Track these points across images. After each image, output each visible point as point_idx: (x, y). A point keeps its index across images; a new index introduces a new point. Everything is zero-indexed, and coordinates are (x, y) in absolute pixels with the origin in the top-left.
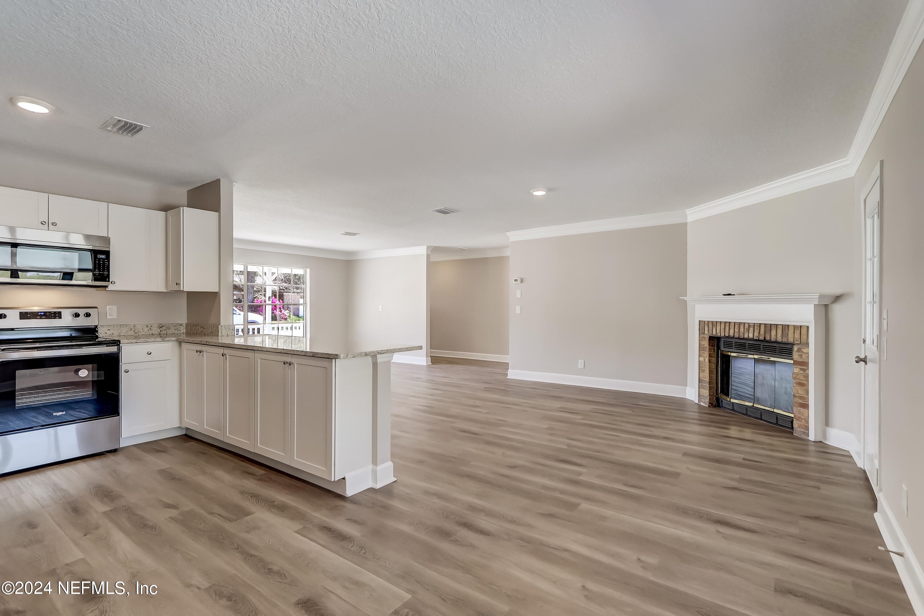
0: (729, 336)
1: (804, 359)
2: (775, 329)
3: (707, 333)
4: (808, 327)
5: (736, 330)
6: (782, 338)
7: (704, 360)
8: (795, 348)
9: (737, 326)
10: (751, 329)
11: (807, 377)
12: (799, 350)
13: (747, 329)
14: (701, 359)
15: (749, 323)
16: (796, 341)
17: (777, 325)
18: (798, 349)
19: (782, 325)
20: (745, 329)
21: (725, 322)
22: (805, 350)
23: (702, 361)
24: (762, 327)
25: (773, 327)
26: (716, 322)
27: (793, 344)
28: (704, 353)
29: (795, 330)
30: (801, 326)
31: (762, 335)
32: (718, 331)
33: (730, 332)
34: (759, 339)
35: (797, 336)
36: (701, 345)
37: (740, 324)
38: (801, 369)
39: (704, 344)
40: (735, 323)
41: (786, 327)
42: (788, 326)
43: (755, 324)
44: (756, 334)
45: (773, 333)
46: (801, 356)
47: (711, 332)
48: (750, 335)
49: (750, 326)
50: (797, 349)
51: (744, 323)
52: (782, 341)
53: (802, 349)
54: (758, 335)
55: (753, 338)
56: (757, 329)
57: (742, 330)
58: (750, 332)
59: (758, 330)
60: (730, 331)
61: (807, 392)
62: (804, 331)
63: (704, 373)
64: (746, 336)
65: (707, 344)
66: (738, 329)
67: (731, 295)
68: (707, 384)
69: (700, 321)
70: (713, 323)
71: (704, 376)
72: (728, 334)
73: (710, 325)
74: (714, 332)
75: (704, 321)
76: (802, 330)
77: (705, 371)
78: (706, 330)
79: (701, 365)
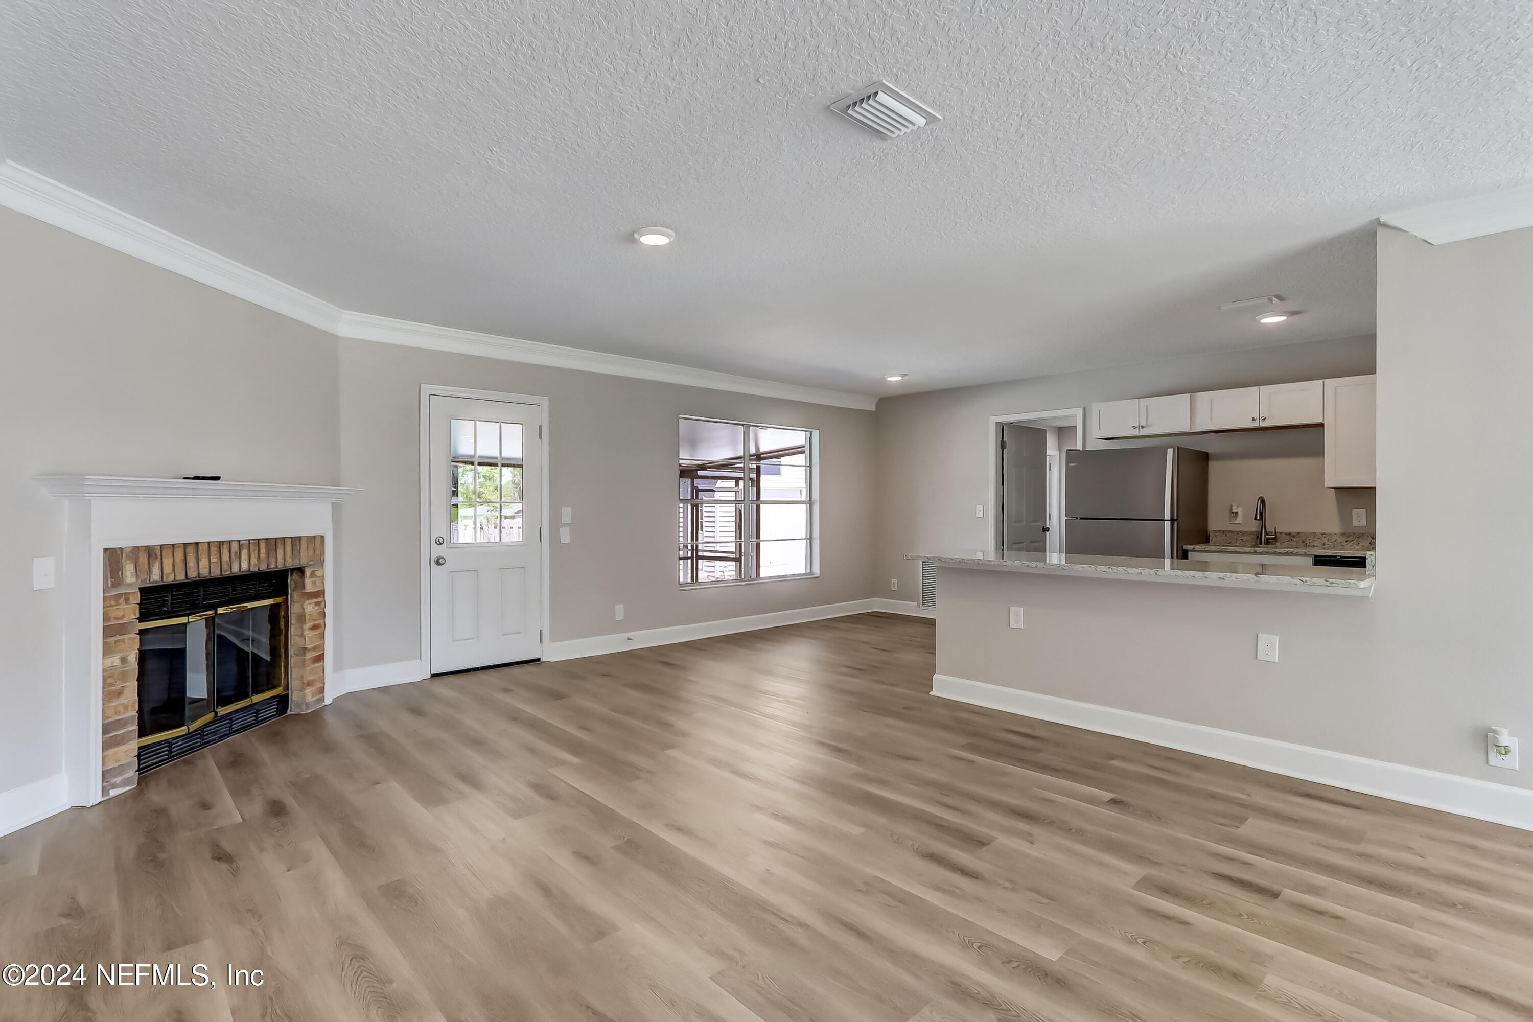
1: (319, 586)
2: (282, 546)
3: (134, 580)
4: (322, 537)
5: (212, 560)
6: (293, 561)
7: (124, 660)
9: (214, 550)
11: (323, 615)
12: (313, 574)
13: (236, 553)
16: (310, 561)
17: (284, 538)
18: (311, 574)
19: (292, 538)
20: (233, 555)
21: (185, 545)
22: (320, 573)
23: (113, 668)
24: (262, 544)
25: (279, 543)
26: (161, 546)
27: (303, 568)
28: (123, 641)
29: (308, 544)
30: (314, 536)
31: (263, 560)
32: (168, 569)
33: (200, 567)
34: (259, 569)
35: (310, 552)
36: (109, 620)
37: (220, 544)
38: (316, 604)
39: (120, 614)
40: (209, 543)
41: (296, 541)
42: (300, 538)
43: (249, 540)
44: (254, 560)
45: (280, 553)
46: (316, 583)
47: (144, 576)
49: (242, 545)
51: (230, 541)
52: (293, 565)
53: (316, 572)
54: (256, 563)
55: (249, 570)
58: (243, 558)
59: (257, 552)
60: (201, 563)
61: (323, 636)
63: (123, 700)
64: (235, 569)
65: (130, 611)
66: (218, 555)
67: (217, 478)
68: (132, 724)
69: (106, 550)
70: (149, 551)
71: (121, 709)
72: (194, 572)
73: (143, 558)
74: (156, 576)
75: (121, 549)
76: (317, 542)
77: (126, 691)
78: (128, 574)
79: (109, 680)
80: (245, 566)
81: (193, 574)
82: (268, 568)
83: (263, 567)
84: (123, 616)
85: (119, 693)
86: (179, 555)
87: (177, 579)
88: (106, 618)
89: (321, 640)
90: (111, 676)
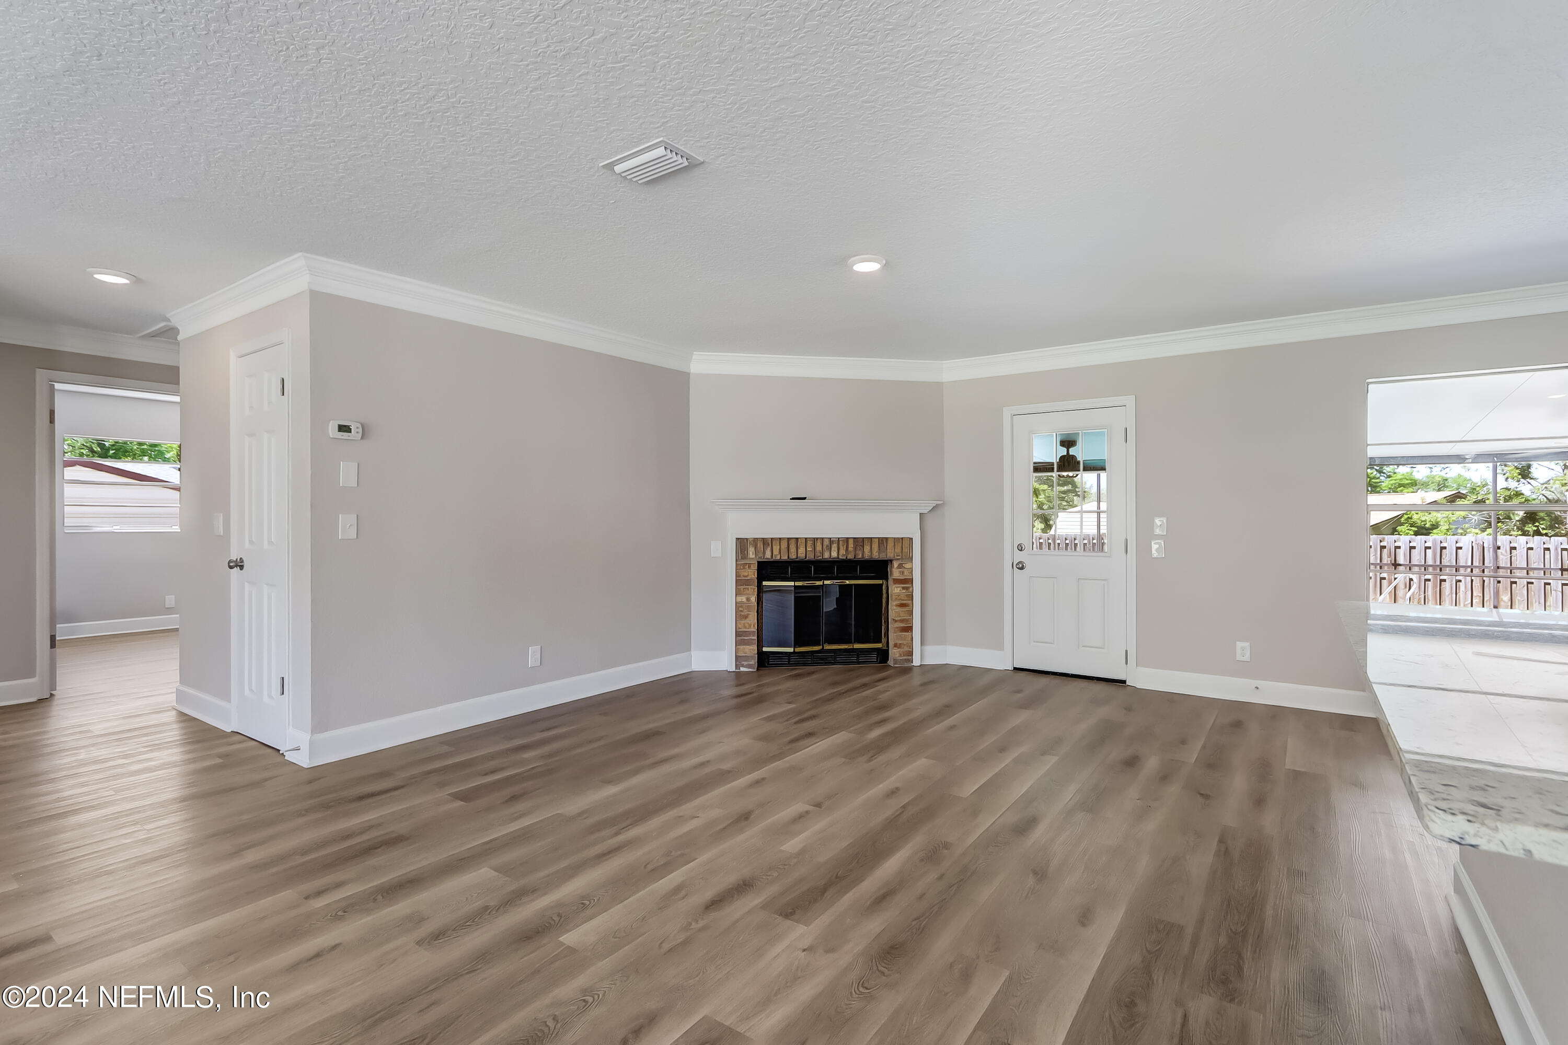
0: (797, 558)
1: (906, 575)
2: (869, 544)
3: (754, 556)
4: (911, 539)
5: (808, 549)
6: (879, 554)
7: (748, 599)
8: (896, 564)
9: (809, 543)
10: (834, 546)
11: (911, 597)
13: (827, 546)
14: (739, 599)
15: (830, 538)
16: (897, 556)
17: (871, 538)
18: (899, 565)
19: (879, 538)
20: (825, 547)
21: (789, 539)
22: (908, 566)
23: (742, 602)
24: (851, 542)
25: (866, 542)
26: (772, 538)
27: (891, 561)
28: (748, 589)
29: (896, 544)
30: (902, 538)
31: (850, 552)
32: (776, 552)
33: (799, 553)
34: (847, 557)
35: (898, 550)
36: (740, 576)
37: (815, 540)
38: (903, 588)
39: (746, 574)
40: (806, 538)
41: (883, 541)
42: (887, 539)
43: (839, 538)
44: (842, 552)
45: (867, 549)
46: (903, 572)
47: (761, 555)
48: (832, 554)
49: (833, 541)
50: (897, 565)
51: (823, 538)
52: (879, 558)
53: (903, 565)
54: (845, 553)
55: (838, 558)
56: (843, 546)
57: (819, 548)
58: (833, 549)
59: (845, 546)
60: (799, 551)
61: (911, 613)
62: (906, 544)
63: (747, 621)
64: (826, 555)
65: (752, 574)
66: (813, 547)
67: (804, 499)
68: (754, 636)
69: (737, 539)
70: (764, 541)
71: (747, 625)
72: (794, 555)
73: (760, 545)
74: (768, 555)
75: (747, 539)
76: (904, 543)
77: (750, 616)
78: (751, 553)
79: (740, 609)
80: (834, 554)
81: (793, 556)
82: (855, 558)
83: (850, 557)
84: (748, 575)
85: (746, 617)
86: (784, 544)
87: (782, 558)
88: (737, 575)
89: (910, 616)
90: (741, 607)
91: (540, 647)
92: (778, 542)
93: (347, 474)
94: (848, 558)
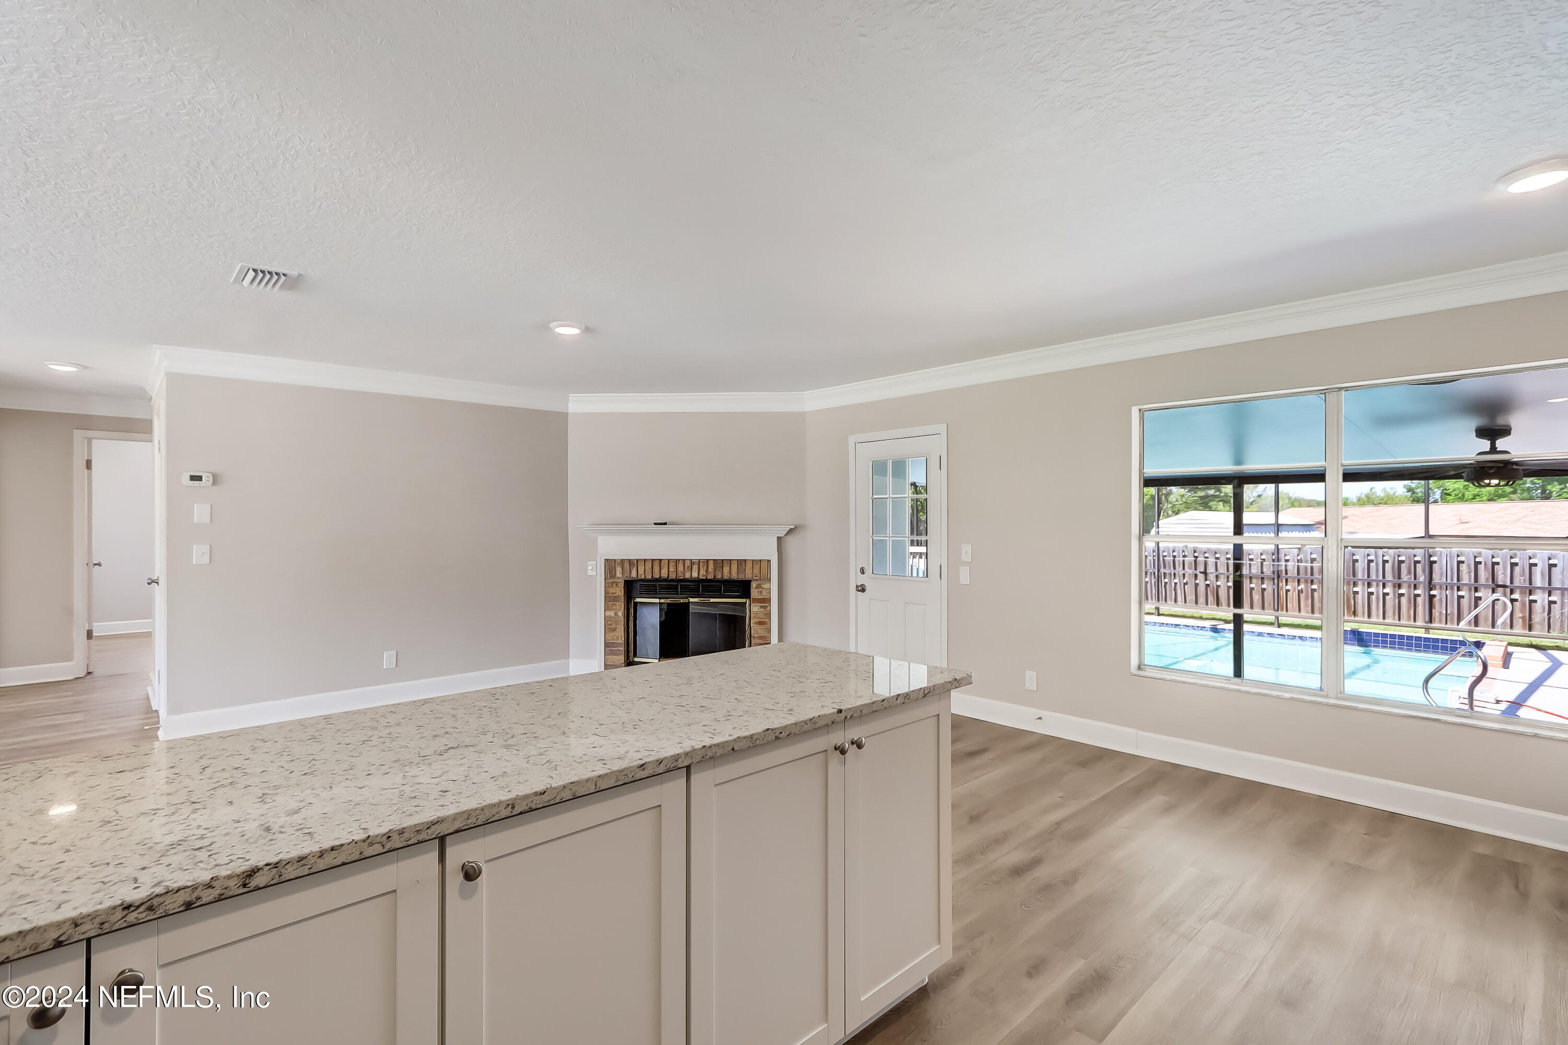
0: (660, 577)
1: (764, 595)
3: (621, 576)
4: (769, 561)
5: (670, 570)
6: (738, 575)
7: (616, 614)
8: (754, 585)
9: (672, 564)
10: (695, 567)
11: (769, 615)
12: (758, 586)
13: (688, 567)
14: (608, 613)
15: (691, 560)
16: (755, 577)
17: (730, 560)
18: (757, 586)
19: (738, 560)
20: (686, 568)
21: (653, 560)
22: (766, 586)
23: (610, 617)
24: (711, 563)
25: (725, 563)
26: (637, 560)
27: (750, 581)
28: (615, 604)
29: (754, 565)
30: (760, 560)
31: (710, 573)
32: (641, 572)
35: (756, 571)
36: (608, 593)
37: (677, 561)
38: (761, 607)
39: (614, 591)
40: (669, 560)
41: (742, 563)
42: (745, 560)
43: (700, 560)
44: (703, 572)
45: (726, 569)
46: (761, 592)
47: (627, 574)
48: (693, 575)
49: (693, 562)
50: (755, 585)
51: (684, 560)
52: (737, 579)
53: (762, 585)
55: (699, 578)
56: (703, 567)
57: (680, 568)
58: (694, 570)
61: (769, 630)
62: (764, 565)
63: (616, 633)
64: (688, 576)
65: (620, 591)
66: (675, 567)
67: (665, 524)
68: (621, 647)
69: (606, 560)
70: (630, 561)
72: (658, 575)
73: (627, 565)
74: (634, 575)
75: (615, 560)
76: (762, 565)
77: (617, 629)
78: (618, 573)
79: (609, 623)
80: (695, 575)
81: (657, 576)
82: (715, 578)
83: (710, 577)
84: (616, 593)
85: (614, 630)
86: (649, 565)
87: (647, 578)
88: (606, 592)
89: (768, 634)
90: (610, 621)
91: (395, 652)
92: (643, 563)
93: (200, 513)
94: (708, 578)
